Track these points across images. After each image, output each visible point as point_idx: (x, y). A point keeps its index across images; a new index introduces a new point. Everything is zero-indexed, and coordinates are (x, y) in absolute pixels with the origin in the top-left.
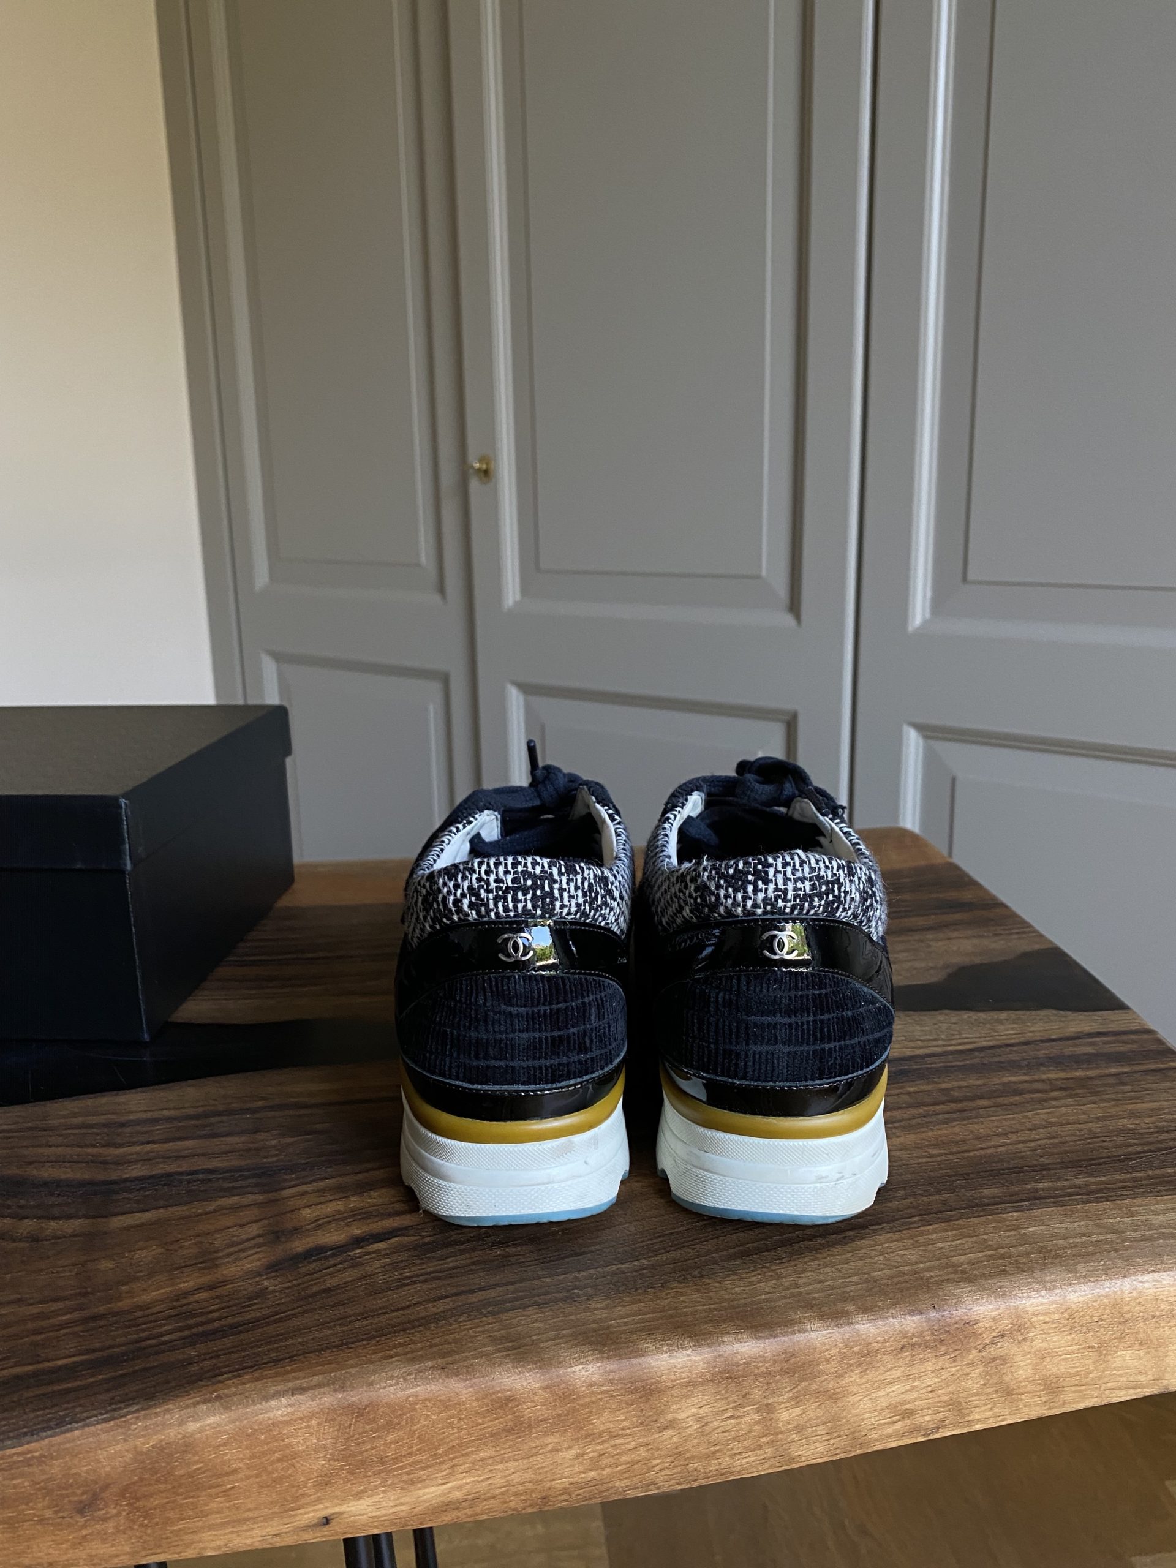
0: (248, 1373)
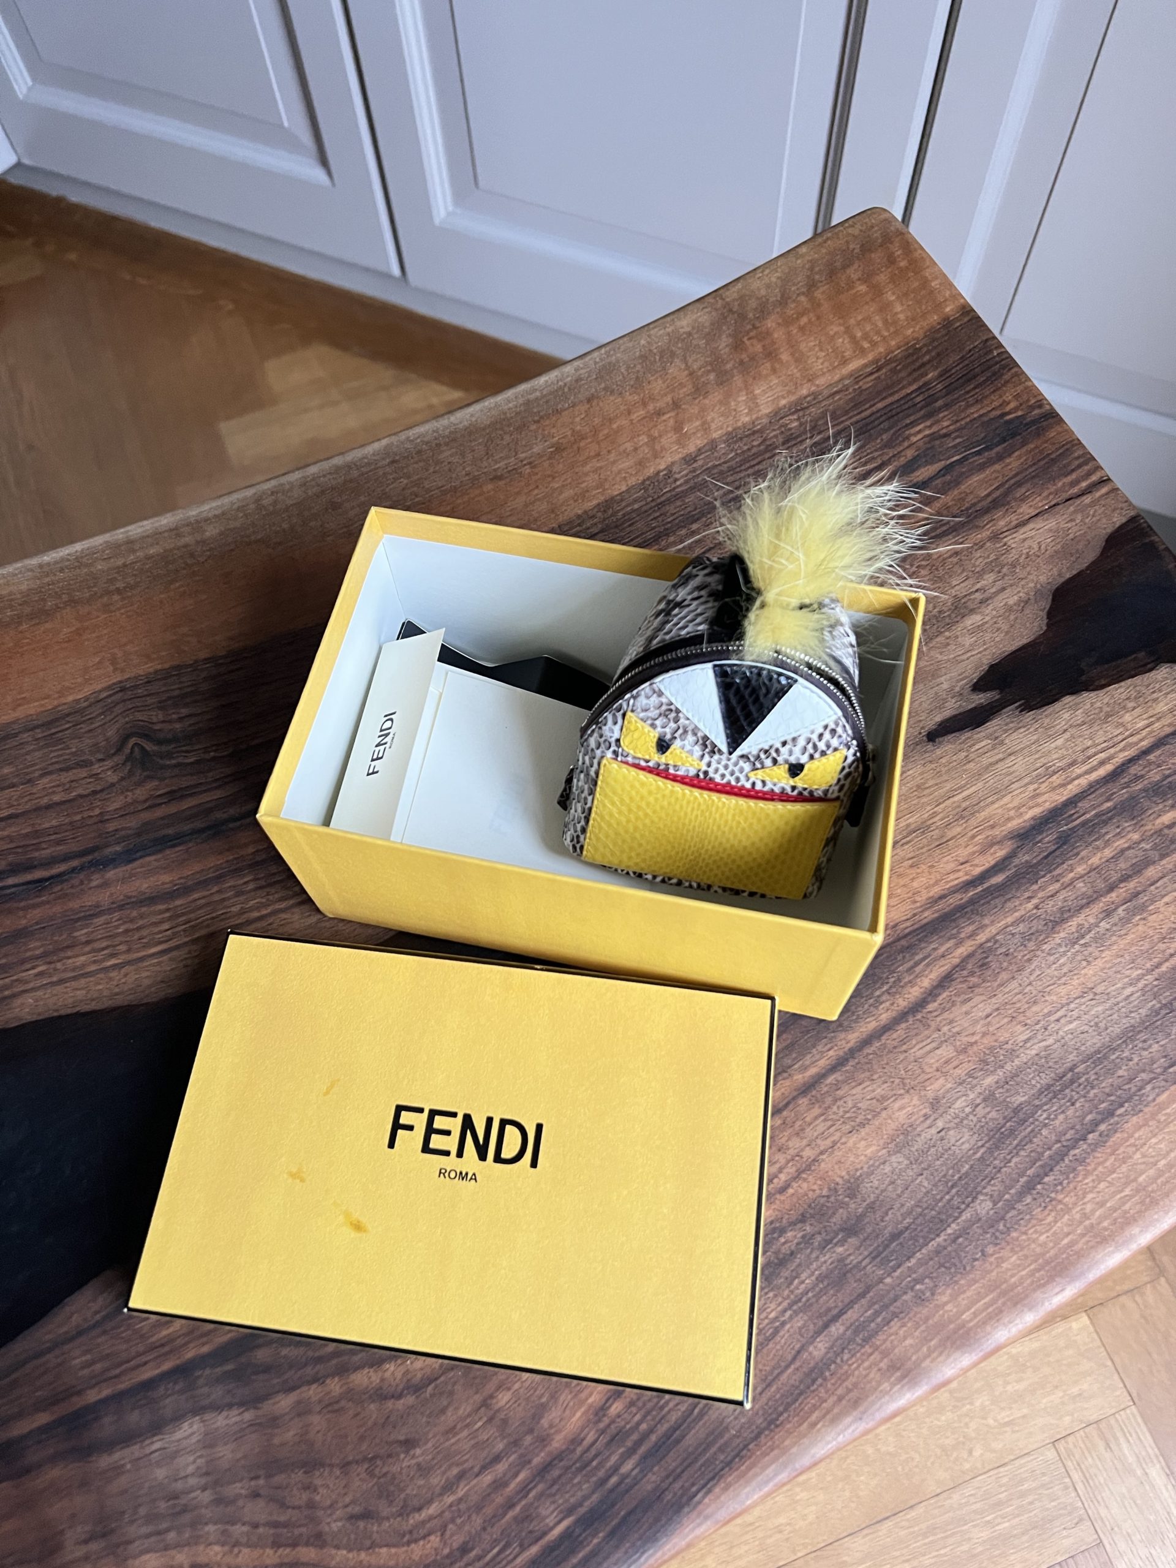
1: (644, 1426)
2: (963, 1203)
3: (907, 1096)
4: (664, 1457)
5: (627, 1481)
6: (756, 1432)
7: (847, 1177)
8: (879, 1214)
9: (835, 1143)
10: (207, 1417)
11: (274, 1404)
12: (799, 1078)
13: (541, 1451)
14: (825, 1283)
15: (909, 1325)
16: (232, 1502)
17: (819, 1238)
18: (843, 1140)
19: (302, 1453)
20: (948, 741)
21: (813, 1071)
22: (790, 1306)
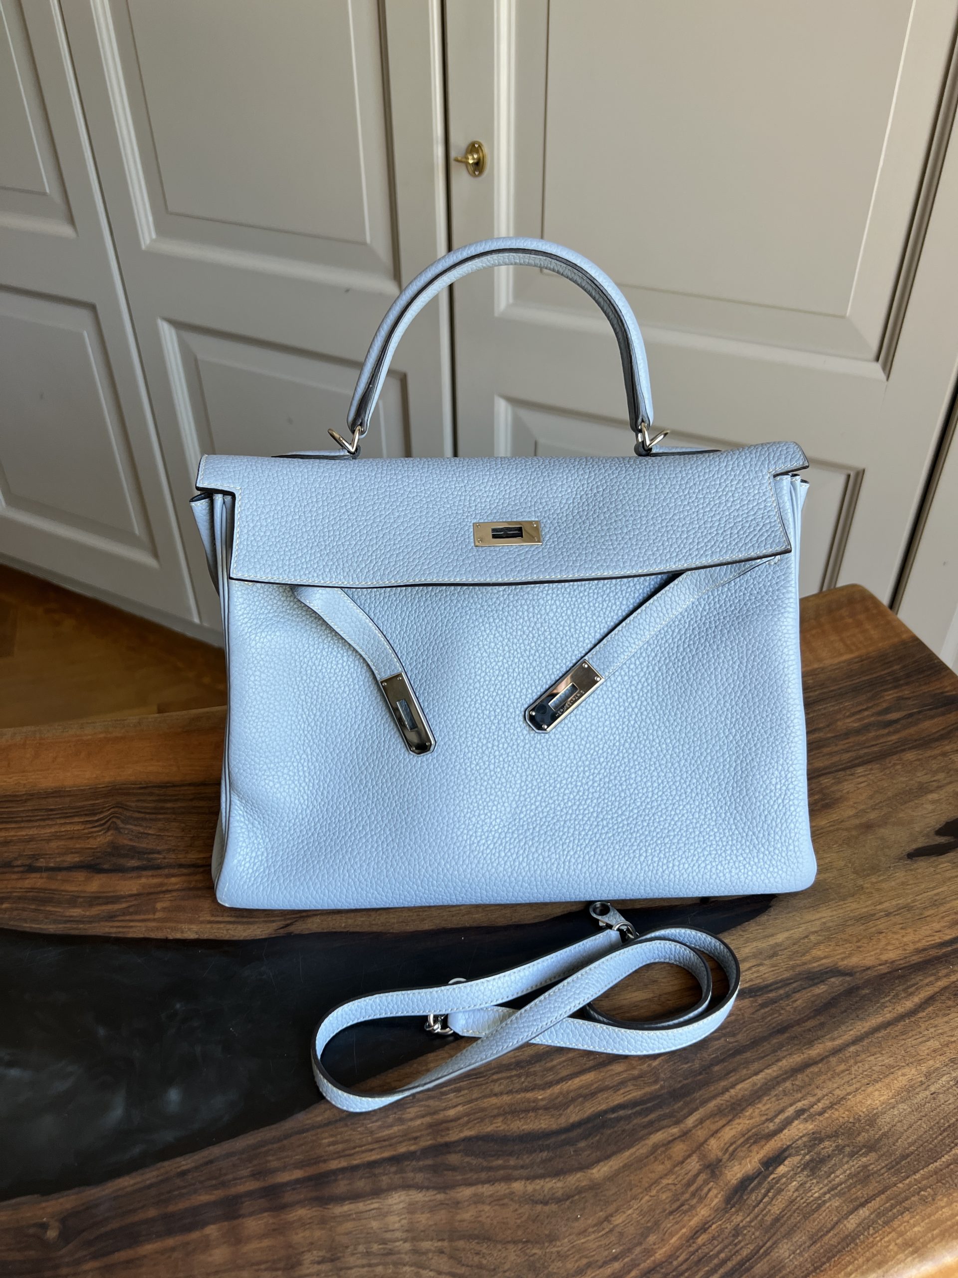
1: (722, 1255)
2: (953, 1142)
3: (907, 1068)
6: (806, 1272)
7: (866, 1112)
8: (891, 1140)
9: (857, 1090)
10: (411, 1192)
11: (457, 1192)
12: (830, 1045)
13: (647, 1259)
14: (855, 1179)
15: (917, 1217)
16: (425, 1253)
17: (847, 1149)
18: (863, 1088)
19: (475, 1229)
20: (922, 860)
21: (839, 1042)
22: (829, 1191)
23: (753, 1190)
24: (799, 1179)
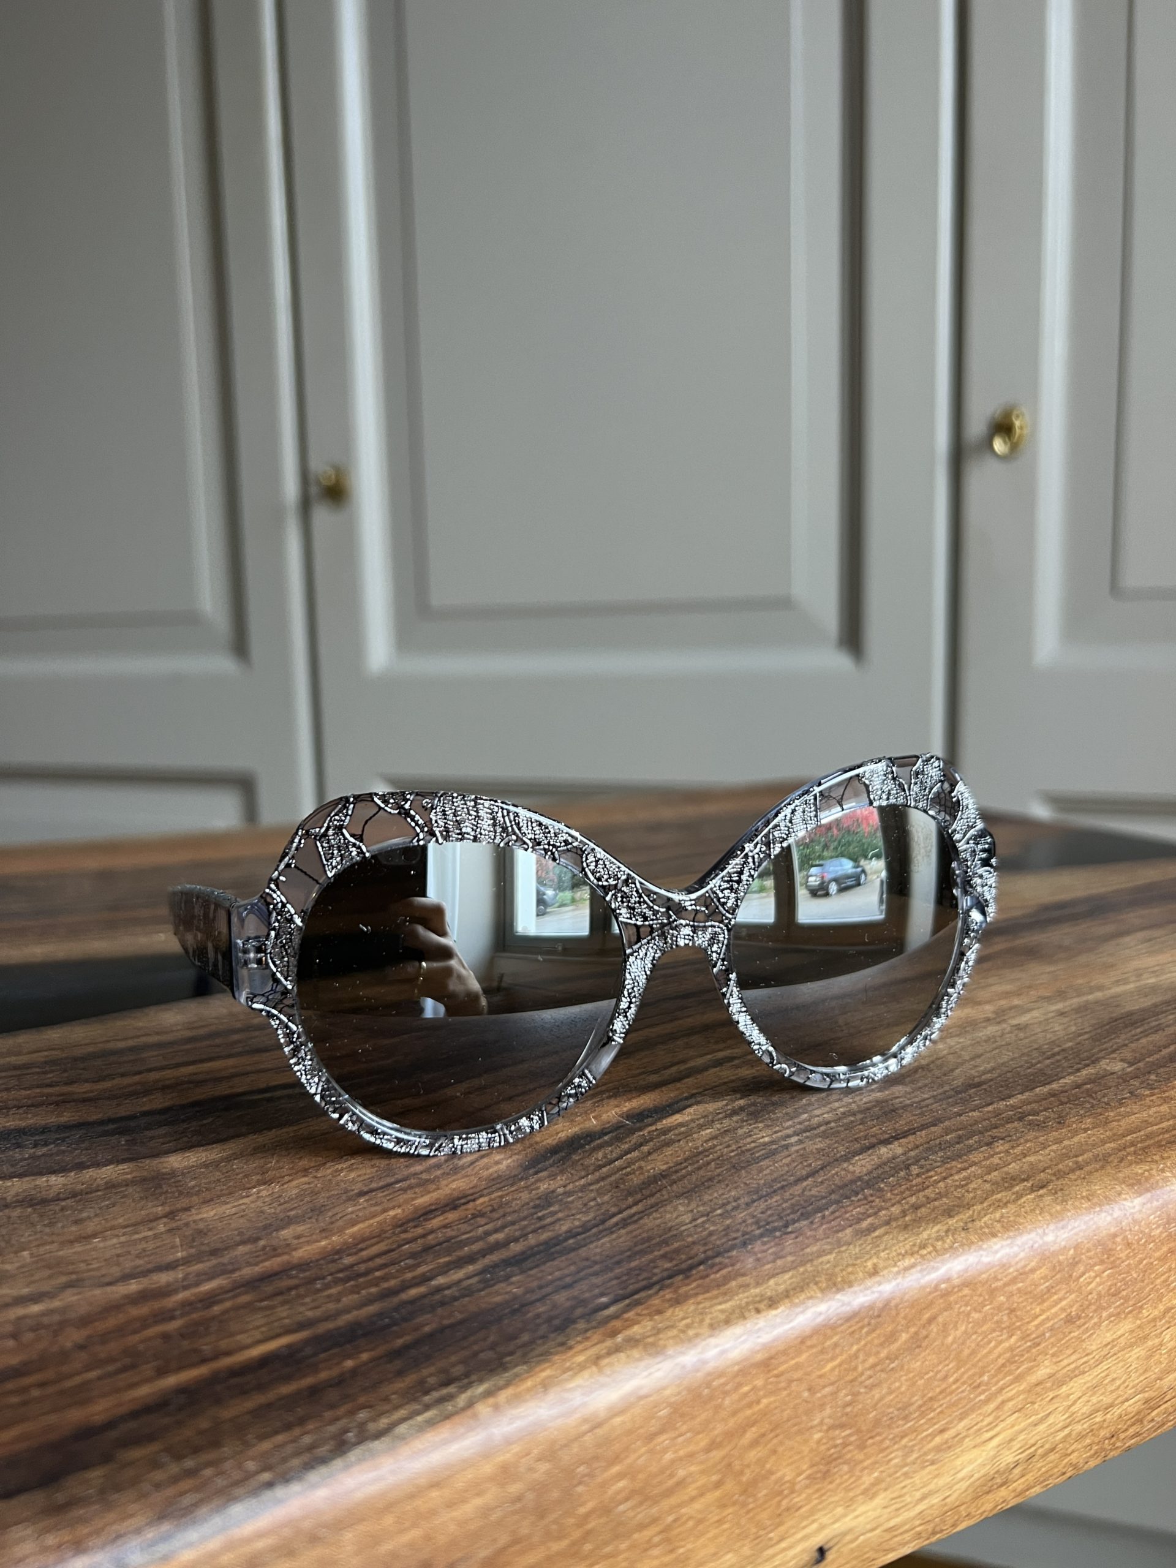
0: (650, 1296)
1: (500, 1236)
2: (1077, 1064)
4: (537, 1266)
5: (447, 1292)
13: (266, 1260)
14: (859, 1116)
15: (1029, 1145)
22: (797, 1134)
23: (600, 1147)
24: (718, 1126)
